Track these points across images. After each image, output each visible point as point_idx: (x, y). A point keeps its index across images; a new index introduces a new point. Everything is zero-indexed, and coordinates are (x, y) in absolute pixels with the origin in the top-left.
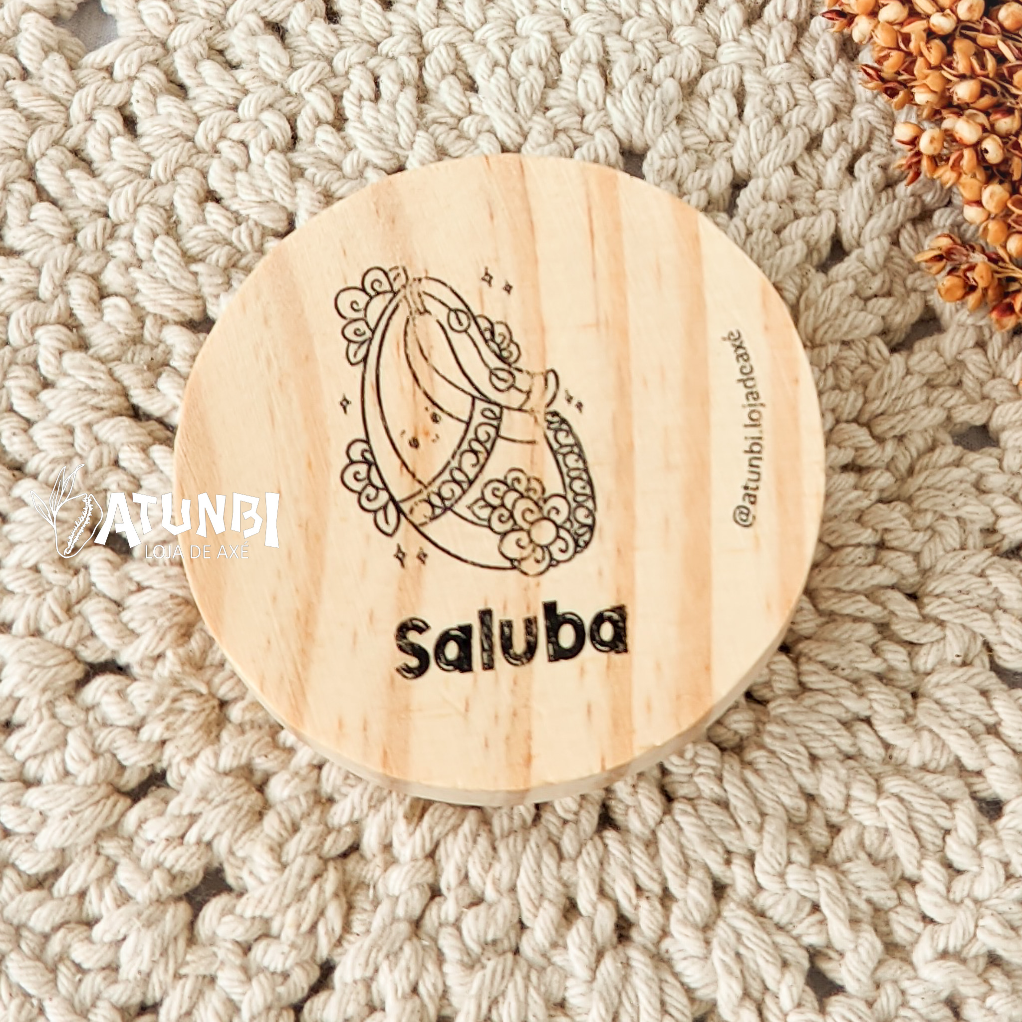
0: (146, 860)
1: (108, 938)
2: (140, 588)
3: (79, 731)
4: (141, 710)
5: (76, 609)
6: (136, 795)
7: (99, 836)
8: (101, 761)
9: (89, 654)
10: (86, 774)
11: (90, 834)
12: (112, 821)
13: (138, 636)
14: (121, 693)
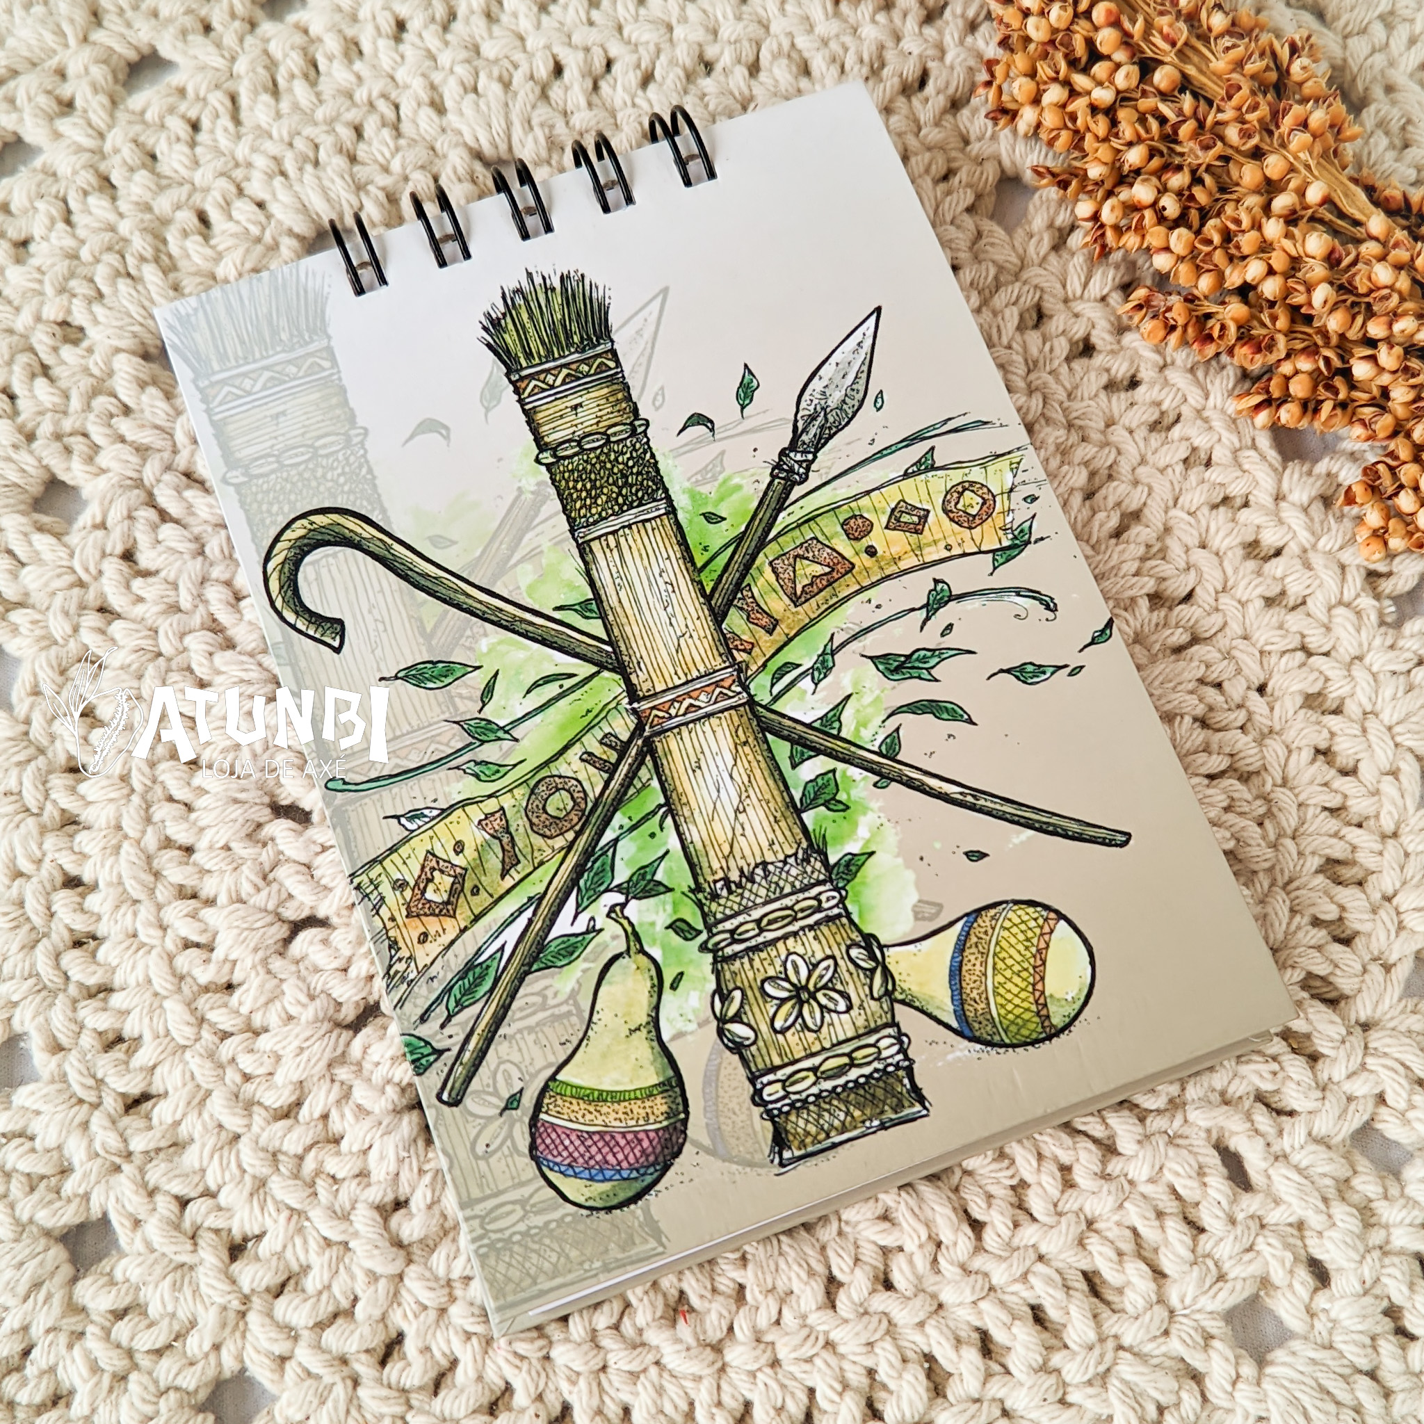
0: (377, 1077)
1: (355, 1149)
2: (324, 849)
3: (292, 981)
4: (346, 951)
5: (271, 876)
6: (356, 1026)
7: (329, 1065)
8: (318, 1001)
9: (291, 913)
10: (308, 1014)
11: (323, 1063)
12: (339, 1051)
13: (330, 890)
14: (325, 942)
